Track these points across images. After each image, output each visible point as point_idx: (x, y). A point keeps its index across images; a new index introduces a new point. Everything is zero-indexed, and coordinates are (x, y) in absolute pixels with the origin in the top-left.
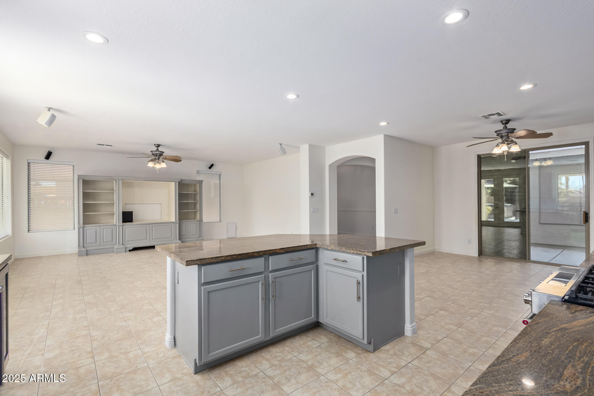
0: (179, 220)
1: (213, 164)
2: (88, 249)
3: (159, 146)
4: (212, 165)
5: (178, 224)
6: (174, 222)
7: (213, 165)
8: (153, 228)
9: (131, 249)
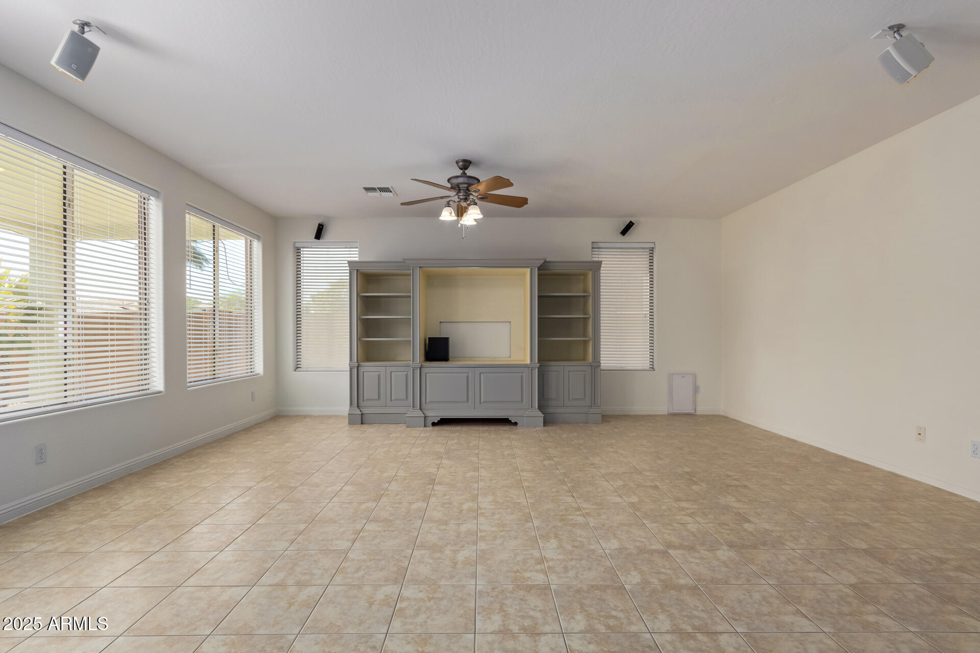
0: (538, 360)
1: (631, 222)
2: (365, 411)
3: (466, 164)
4: (630, 225)
5: (537, 370)
6: (527, 365)
7: (633, 224)
8: (482, 376)
9: (436, 422)
